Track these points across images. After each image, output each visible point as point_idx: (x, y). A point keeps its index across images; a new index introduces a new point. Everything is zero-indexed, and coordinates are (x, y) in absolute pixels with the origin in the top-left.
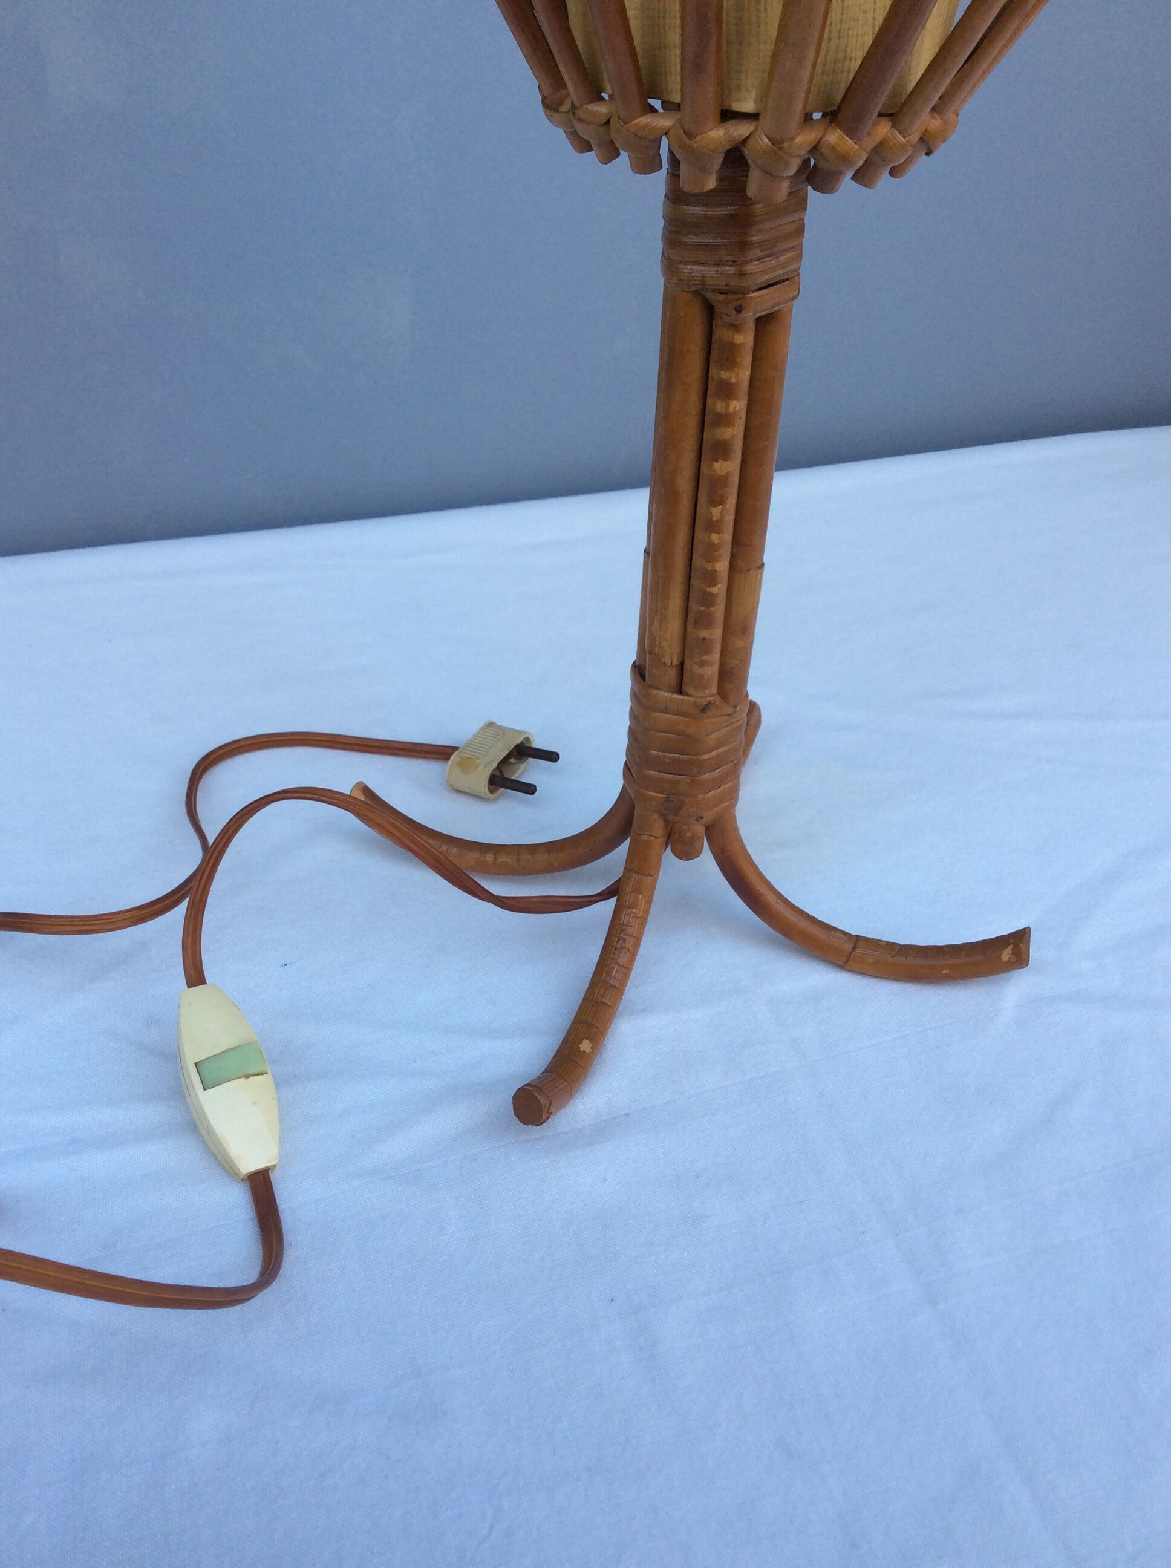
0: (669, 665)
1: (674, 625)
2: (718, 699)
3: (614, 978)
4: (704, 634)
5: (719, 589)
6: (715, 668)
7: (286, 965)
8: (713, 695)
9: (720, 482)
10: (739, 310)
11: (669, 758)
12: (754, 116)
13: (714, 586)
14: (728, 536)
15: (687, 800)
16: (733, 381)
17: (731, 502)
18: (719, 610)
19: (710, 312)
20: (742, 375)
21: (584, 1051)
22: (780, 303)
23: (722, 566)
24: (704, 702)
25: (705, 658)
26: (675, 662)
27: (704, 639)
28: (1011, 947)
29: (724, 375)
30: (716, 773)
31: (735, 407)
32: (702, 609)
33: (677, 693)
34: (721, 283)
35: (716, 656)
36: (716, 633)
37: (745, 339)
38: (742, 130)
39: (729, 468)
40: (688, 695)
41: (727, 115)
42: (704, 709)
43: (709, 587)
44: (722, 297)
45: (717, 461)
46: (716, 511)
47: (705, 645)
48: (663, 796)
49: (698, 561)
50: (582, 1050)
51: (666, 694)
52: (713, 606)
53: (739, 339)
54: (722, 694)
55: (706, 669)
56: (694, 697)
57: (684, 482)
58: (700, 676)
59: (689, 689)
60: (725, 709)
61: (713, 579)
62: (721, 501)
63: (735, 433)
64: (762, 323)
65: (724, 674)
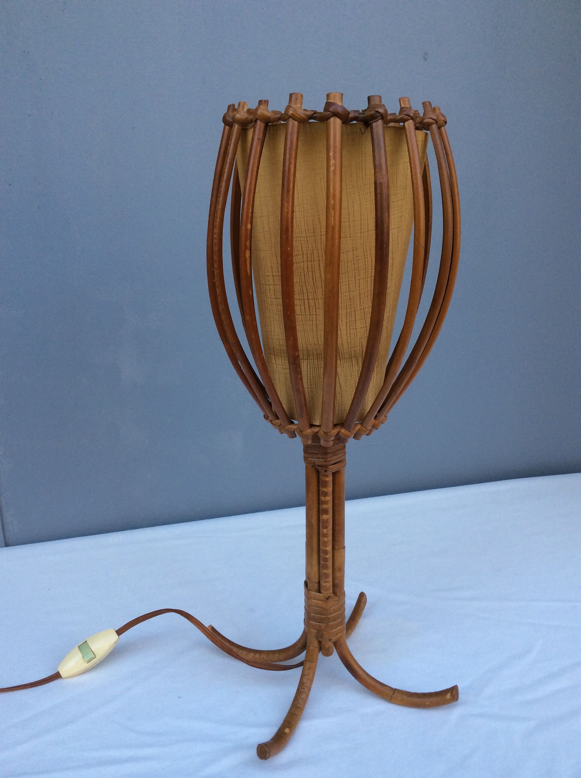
0: (315, 582)
1: (316, 568)
2: (332, 595)
3: (300, 704)
4: (325, 571)
5: (329, 556)
6: (331, 583)
7: (180, 698)
8: (331, 593)
9: (327, 521)
10: (326, 471)
11: (317, 617)
12: (319, 426)
13: (327, 555)
14: (330, 538)
15: (325, 633)
16: (326, 491)
17: (330, 527)
18: (330, 563)
19: (318, 472)
20: (330, 489)
21: (286, 733)
22: (339, 468)
23: (329, 548)
24: (327, 596)
25: (326, 580)
26: (317, 581)
27: (325, 573)
28: (450, 693)
29: (323, 489)
30: (334, 623)
31: (328, 499)
32: (324, 563)
33: (318, 593)
34: (320, 464)
35: (330, 579)
36: (330, 571)
37: (330, 479)
38: (316, 430)
39: (328, 517)
40: (322, 593)
41: (312, 426)
42: (328, 598)
43: (325, 555)
44: (320, 468)
45: (324, 515)
46: (325, 531)
47: (326, 575)
48: (316, 631)
49: (322, 547)
50: (285, 732)
51: (314, 593)
52: (327, 562)
53: (327, 479)
54: (334, 593)
55: (328, 584)
56: (324, 594)
57: (314, 521)
58: (326, 586)
59: (322, 591)
60: (337, 598)
61: (326, 552)
62: (326, 528)
63: (329, 506)
64: (334, 474)
65: (334, 586)
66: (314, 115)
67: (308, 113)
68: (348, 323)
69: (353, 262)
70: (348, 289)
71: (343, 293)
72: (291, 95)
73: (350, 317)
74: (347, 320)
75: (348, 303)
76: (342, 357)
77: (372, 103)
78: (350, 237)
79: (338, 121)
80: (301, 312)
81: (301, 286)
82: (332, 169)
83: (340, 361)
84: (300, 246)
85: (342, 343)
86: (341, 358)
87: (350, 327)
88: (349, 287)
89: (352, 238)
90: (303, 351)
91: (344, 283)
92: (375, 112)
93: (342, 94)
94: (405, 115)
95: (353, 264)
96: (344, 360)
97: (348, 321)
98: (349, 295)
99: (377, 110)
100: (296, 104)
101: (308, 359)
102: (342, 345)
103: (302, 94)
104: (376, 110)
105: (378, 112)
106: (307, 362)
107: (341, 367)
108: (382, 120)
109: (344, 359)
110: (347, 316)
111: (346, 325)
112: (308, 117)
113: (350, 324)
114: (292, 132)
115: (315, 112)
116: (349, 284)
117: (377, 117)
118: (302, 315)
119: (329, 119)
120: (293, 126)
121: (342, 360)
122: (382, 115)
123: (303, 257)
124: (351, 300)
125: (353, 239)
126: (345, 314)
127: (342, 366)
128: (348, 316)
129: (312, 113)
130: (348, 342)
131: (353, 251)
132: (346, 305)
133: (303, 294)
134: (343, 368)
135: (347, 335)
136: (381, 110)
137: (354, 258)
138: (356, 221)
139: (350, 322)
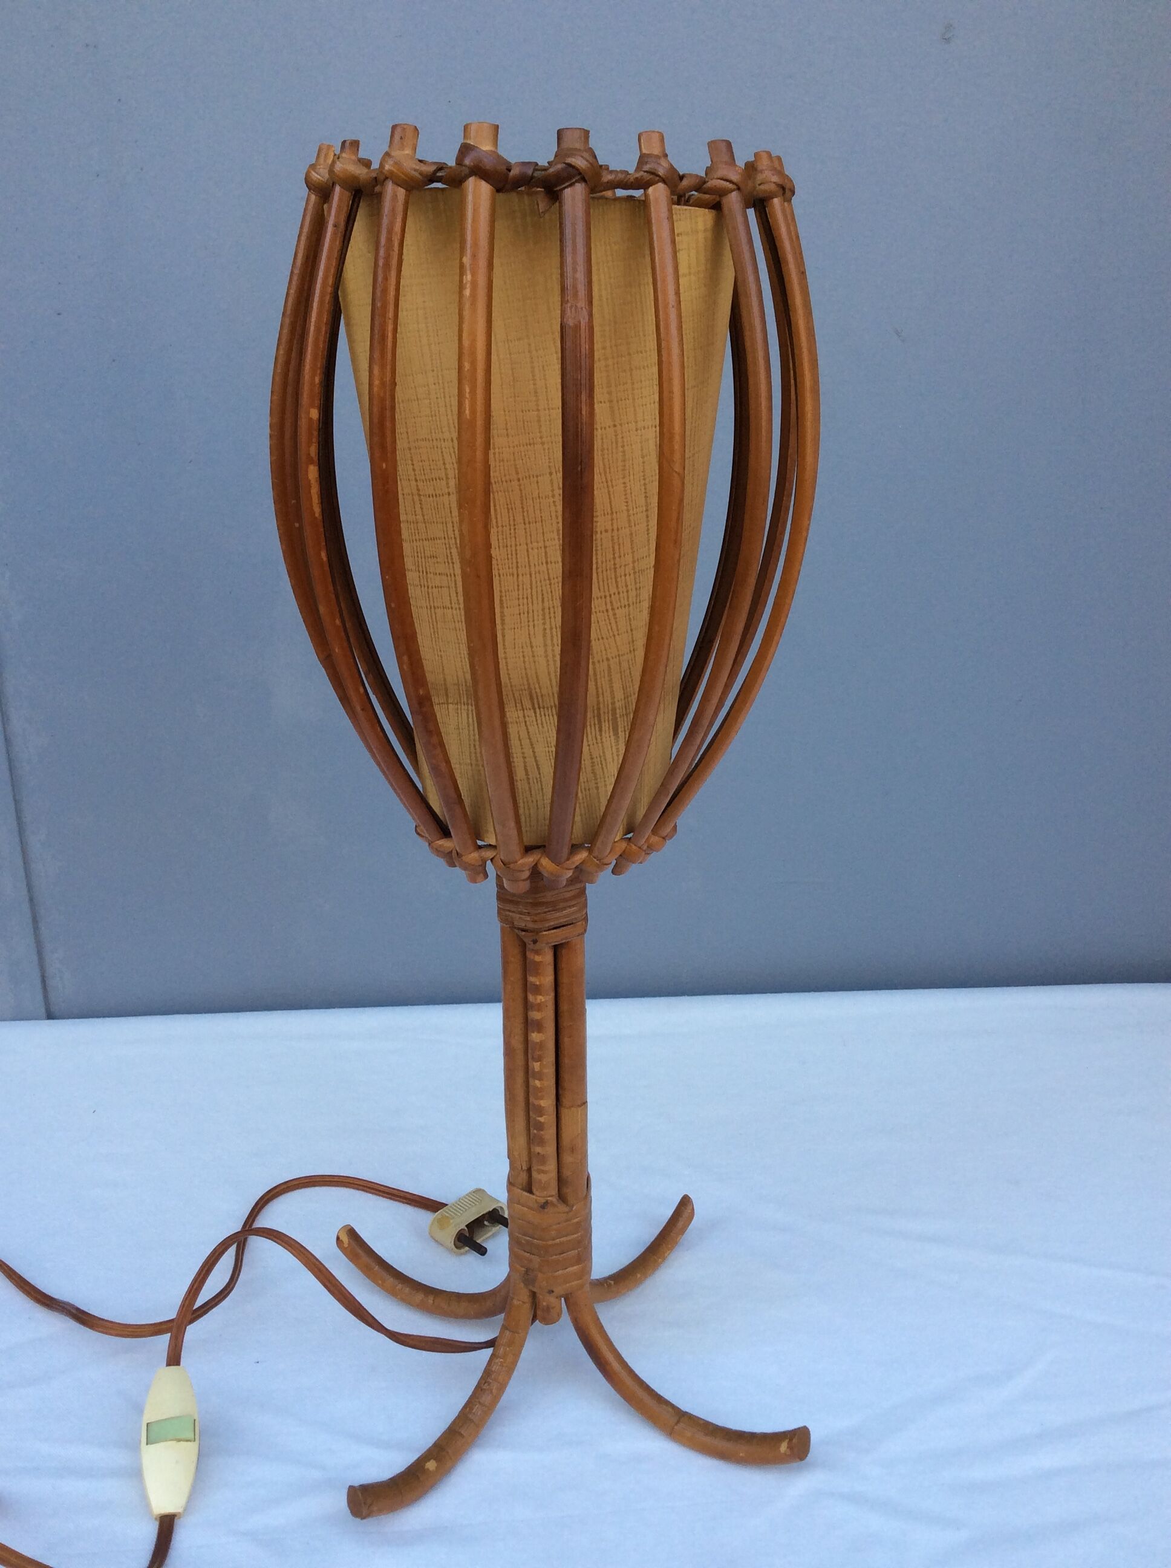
0: (520, 1169)
2: (554, 1200)
3: (474, 1414)
4: (541, 1150)
5: (549, 1120)
6: (553, 1175)
7: (258, 1362)
8: (552, 1196)
9: (541, 1045)
10: (538, 941)
11: (525, 1240)
13: (541, 1116)
14: (550, 1083)
15: (540, 1275)
16: (538, 983)
17: (550, 1058)
18: (550, 1134)
19: (522, 943)
20: (547, 981)
21: (428, 1469)
22: (566, 938)
23: (547, 1102)
24: (542, 1200)
25: (542, 1168)
26: (525, 1168)
27: (538, 1153)
28: (787, 1441)
29: (534, 979)
30: (560, 1257)
31: (541, 1000)
32: (538, 1132)
33: (526, 1191)
34: (522, 925)
35: (552, 1165)
36: (550, 1149)
37: (547, 958)
39: (544, 1037)
40: (534, 1193)
42: (544, 1206)
43: (538, 1117)
44: (524, 933)
45: (534, 1032)
46: (540, 1066)
47: (543, 1159)
48: (523, 1269)
49: (532, 1099)
50: (426, 1467)
51: (521, 1190)
52: (542, 1131)
53: (541, 958)
54: (562, 1197)
55: (546, 1175)
56: (537, 1196)
57: (517, 1043)
58: (540, 1181)
59: (534, 1191)
60: (563, 1208)
61: (540, 1111)
62: (539, 1059)
63: (546, 1016)
64: (557, 949)
65: (561, 1181)
66: (439, 174)
67: (424, 168)
68: (548, 631)
69: (551, 500)
70: (544, 558)
71: (532, 565)
72: (394, 128)
73: (553, 620)
74: (544, 624)
75: (544, 588)
76: (539, 704)
77: (565, 145)
78: (543, 443)
79: (485, 188)
80: (451, 603)
81: (447, 546)
82: (467, 292)
83: (535, 713)
84: (441, 459)
85: (536, 673)
86: (536, 706)
87: (552, 640)
88: (546, 553)
89: (546, 446)
90: (459, 685)
91: (535, 544)
92: (564, 165)
93: (497, 127)
94: (645, 172)
95: (552, 504)
96: (542, 709)
97: (548, 626)
98: (548, 570)
99: (569, 160)
100: (402, 148)
101: (468, 704)
102: (537, 677)
103: (416, 127)
104: (566, 162)
105: (569, 165)
106: (468, 710)
107: (537, 724)
108: (583, 184)
109: (544, 708)
110: (544, 615)
111: (544, 636)
112: (427, 176)
113: (551, 633)
114: (393, 210)
115: (441, 167)
116: (545, 547)
117: (569, 178)
118: (452, 608)
119: (464, 182)
120: (395, 197)
121: (538, 710)
122: (580, 174)
123: (447, 484)
124: (552, 581)
125: (549, 449)
126: (541, 612)
127: (539, 721)
128: (547, 617)
129: (432, 168)
130: (549, 674)
131: (551, 474)
132: (542, 590)
133: (453, 563)
134: (543, 727)
135: (546, 656)
136: (580, 162)
137: (553, 491)
138: (552, 409)
139: (551, 629)
